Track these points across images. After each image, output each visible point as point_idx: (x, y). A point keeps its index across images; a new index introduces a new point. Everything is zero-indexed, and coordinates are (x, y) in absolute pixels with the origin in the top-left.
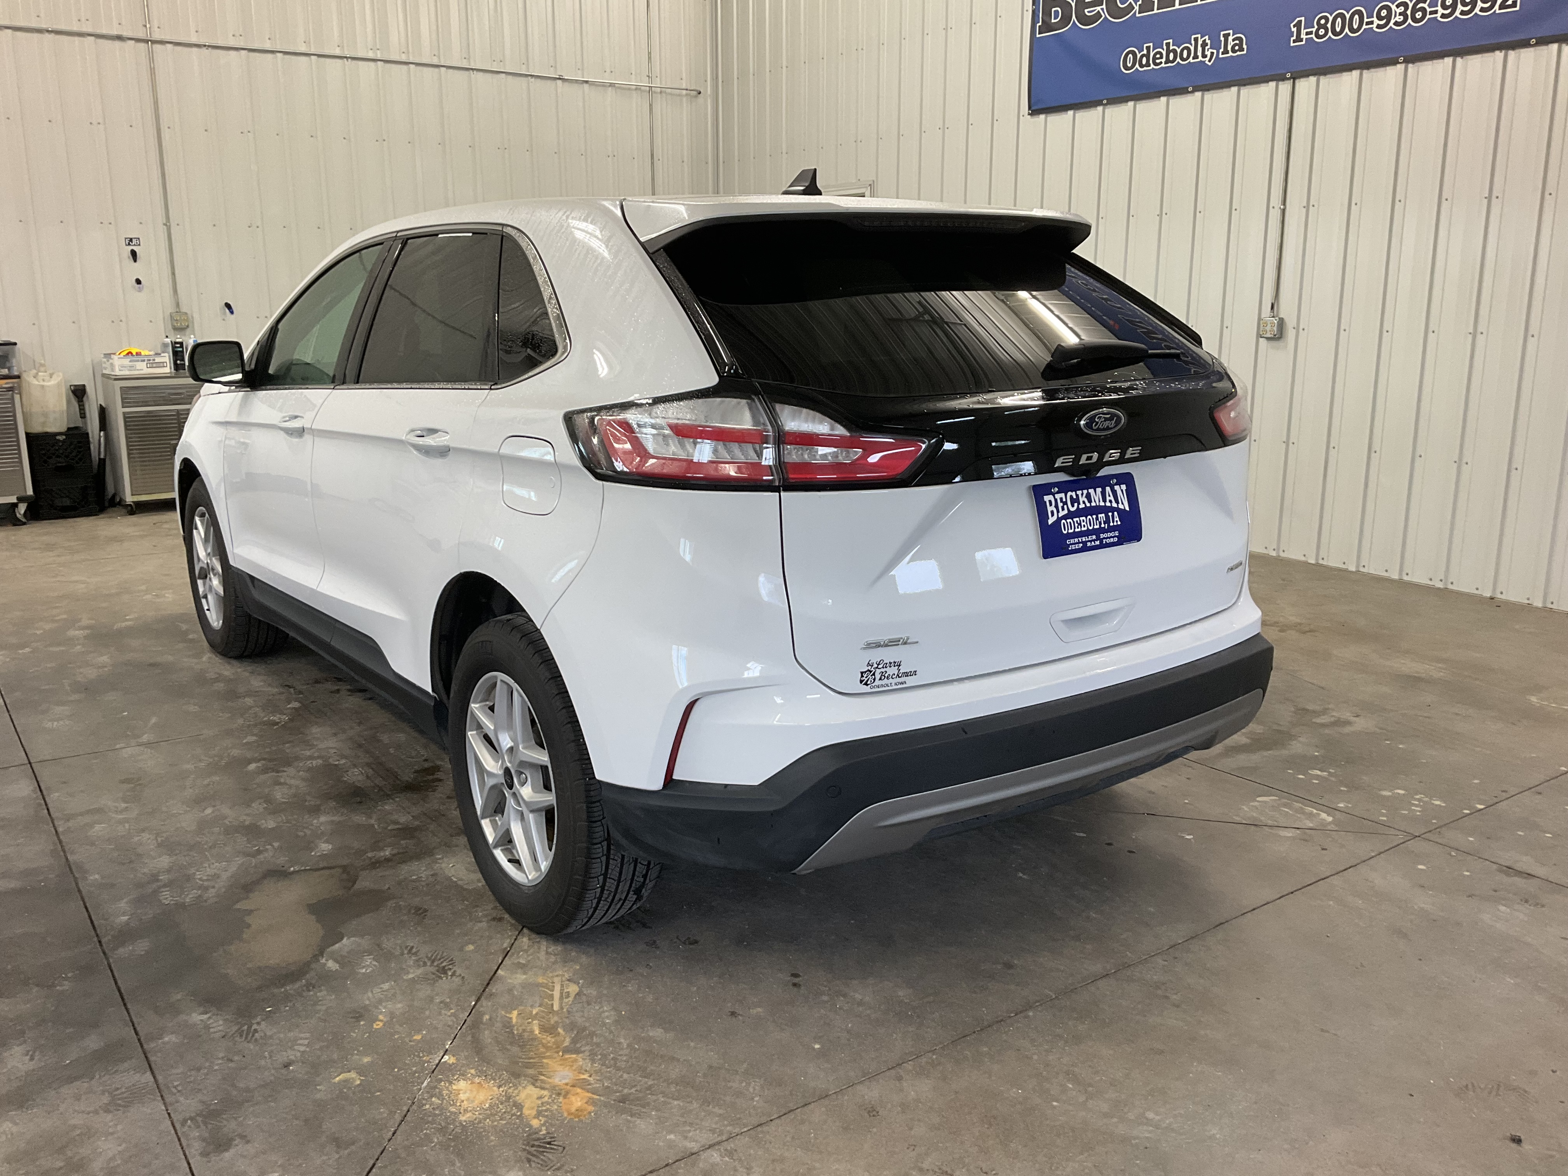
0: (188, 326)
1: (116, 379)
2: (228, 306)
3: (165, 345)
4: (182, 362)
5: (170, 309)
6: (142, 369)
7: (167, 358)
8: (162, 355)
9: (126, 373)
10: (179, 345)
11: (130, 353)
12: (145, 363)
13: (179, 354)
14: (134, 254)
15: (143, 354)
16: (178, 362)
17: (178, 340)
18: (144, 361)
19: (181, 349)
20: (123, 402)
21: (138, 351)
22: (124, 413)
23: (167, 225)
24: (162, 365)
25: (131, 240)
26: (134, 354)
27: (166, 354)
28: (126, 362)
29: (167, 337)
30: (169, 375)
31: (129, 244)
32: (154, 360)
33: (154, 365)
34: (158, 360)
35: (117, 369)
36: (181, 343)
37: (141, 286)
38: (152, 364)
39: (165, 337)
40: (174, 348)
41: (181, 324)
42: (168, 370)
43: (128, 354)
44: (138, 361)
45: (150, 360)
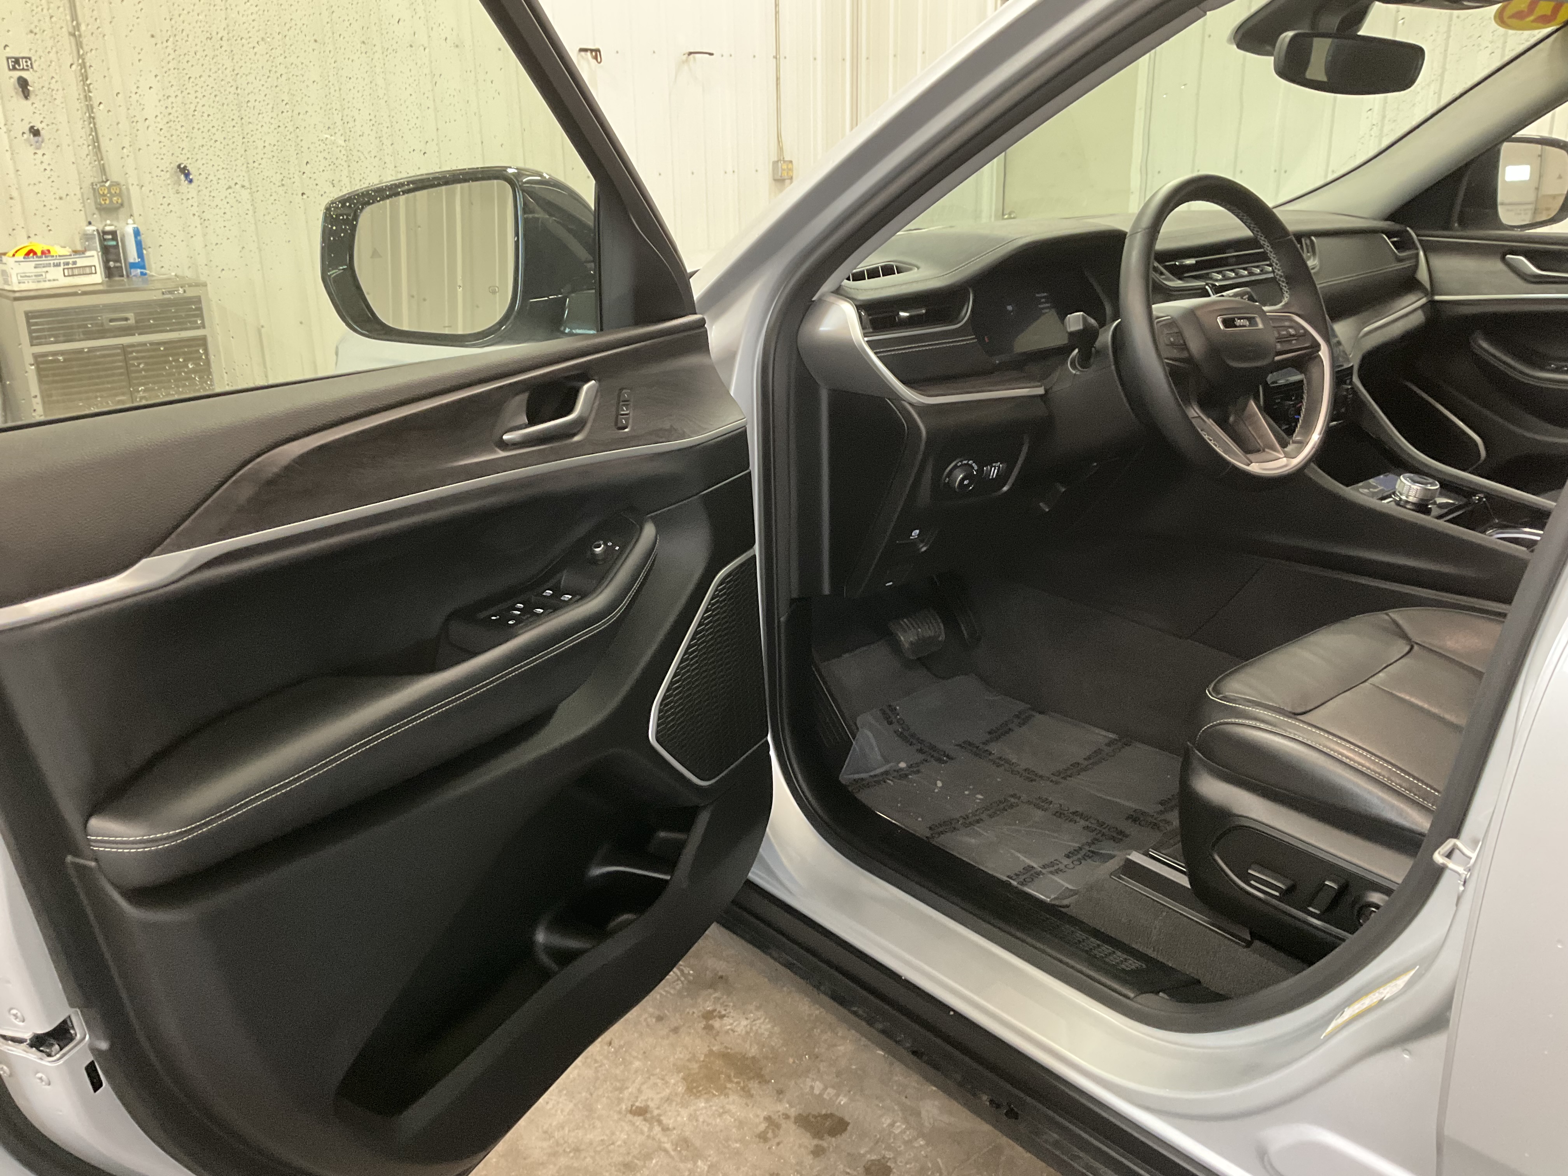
0: (122, 205)
1: (16, 299)
2: (184, 171)
3: (87, 237)
4: (118, 264)
5: (90, 175)
6: (56, 278)
7: (94, 258)
8: (88, 254)
9: (30, 286)
10: (110, 237)
11: (31, 252)
12: (62, 267)
13: (112, 250)
14: (23, 84)
15: (52, 254)
16: (112, 264)
17: (108, 228)
18: (58, 265)
19: (114, 243)
20: (32, 339)
21: (46, 248)
22: (36, 356)
23: (75, 34)
24: (88, 270)
25: (17, 61)
26: (39, 254)
27: (94, 253)
28: (29, 267)
29: (90, 223)
30: (101, 288)
31: (14, 69)
32: (75, 263)
33: (76, 272)
34: (81, 262)
35: (14, 279)
36: (114, 234)
37: (40, 139)
38: (72, 271)
39: (86, 223)
40: (102, 240)
41: (111, 201)
42: (98, 278)
43: (28, 254)
44: (49, 265)
45: (68, 264)
